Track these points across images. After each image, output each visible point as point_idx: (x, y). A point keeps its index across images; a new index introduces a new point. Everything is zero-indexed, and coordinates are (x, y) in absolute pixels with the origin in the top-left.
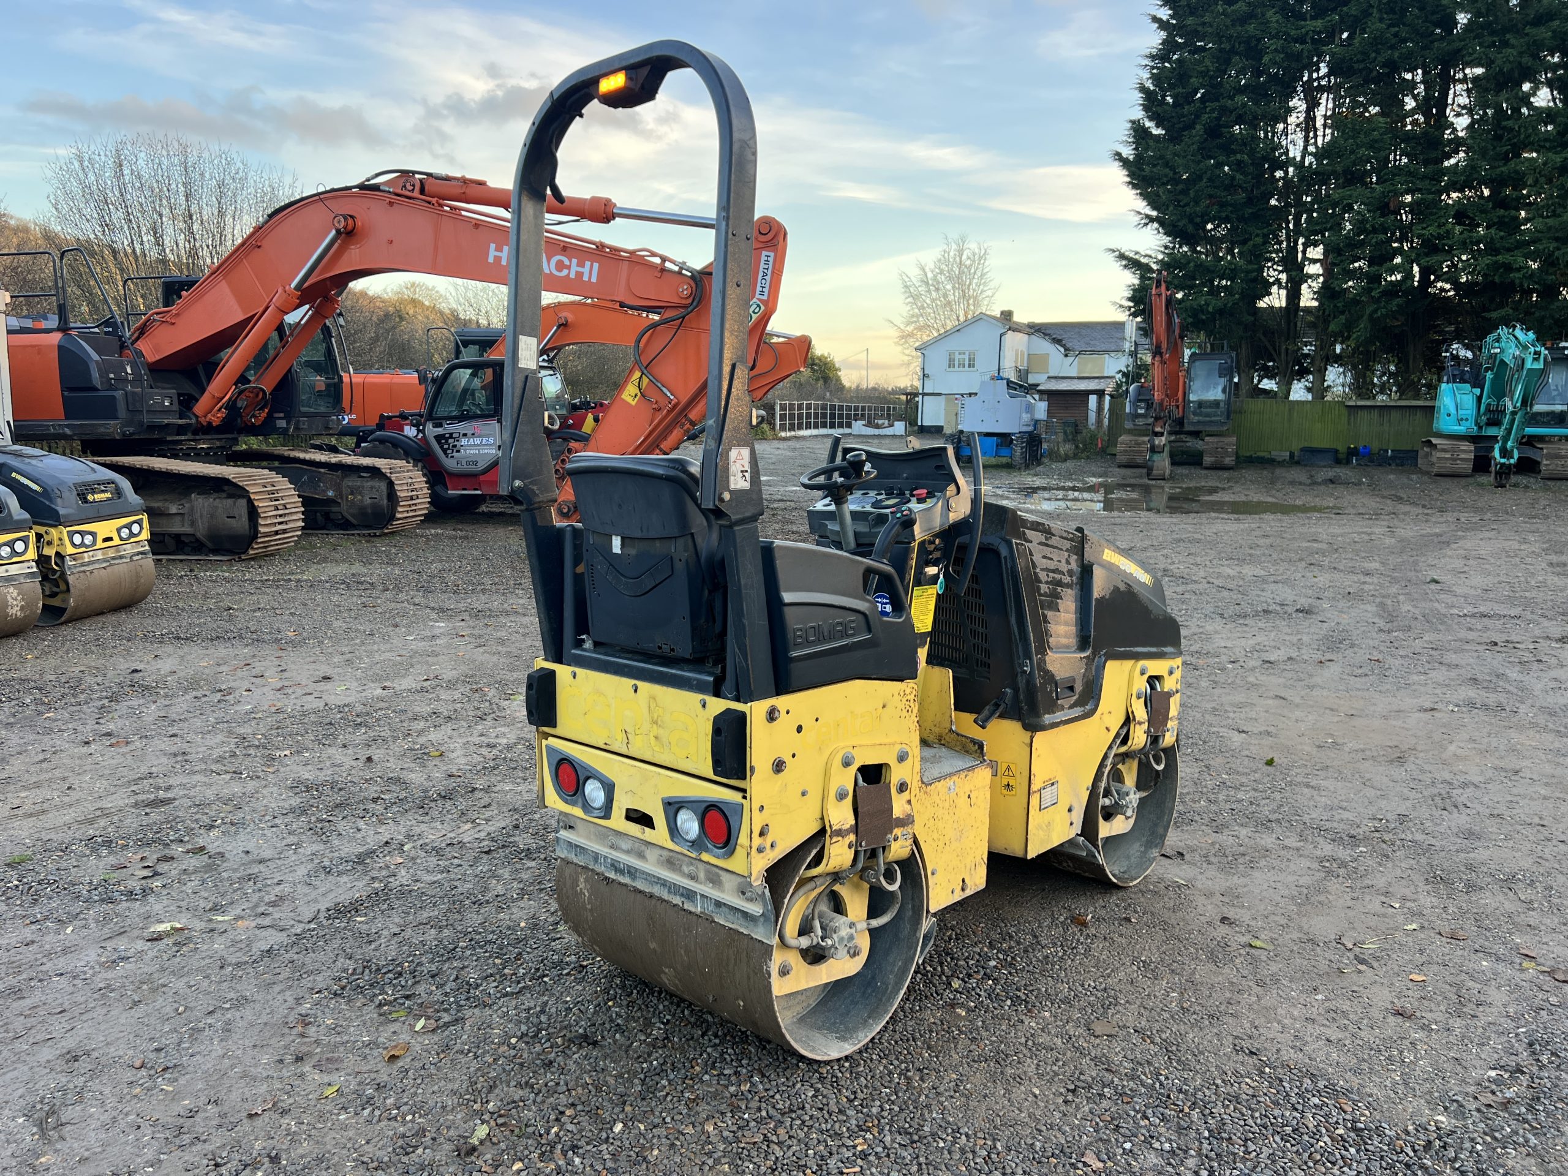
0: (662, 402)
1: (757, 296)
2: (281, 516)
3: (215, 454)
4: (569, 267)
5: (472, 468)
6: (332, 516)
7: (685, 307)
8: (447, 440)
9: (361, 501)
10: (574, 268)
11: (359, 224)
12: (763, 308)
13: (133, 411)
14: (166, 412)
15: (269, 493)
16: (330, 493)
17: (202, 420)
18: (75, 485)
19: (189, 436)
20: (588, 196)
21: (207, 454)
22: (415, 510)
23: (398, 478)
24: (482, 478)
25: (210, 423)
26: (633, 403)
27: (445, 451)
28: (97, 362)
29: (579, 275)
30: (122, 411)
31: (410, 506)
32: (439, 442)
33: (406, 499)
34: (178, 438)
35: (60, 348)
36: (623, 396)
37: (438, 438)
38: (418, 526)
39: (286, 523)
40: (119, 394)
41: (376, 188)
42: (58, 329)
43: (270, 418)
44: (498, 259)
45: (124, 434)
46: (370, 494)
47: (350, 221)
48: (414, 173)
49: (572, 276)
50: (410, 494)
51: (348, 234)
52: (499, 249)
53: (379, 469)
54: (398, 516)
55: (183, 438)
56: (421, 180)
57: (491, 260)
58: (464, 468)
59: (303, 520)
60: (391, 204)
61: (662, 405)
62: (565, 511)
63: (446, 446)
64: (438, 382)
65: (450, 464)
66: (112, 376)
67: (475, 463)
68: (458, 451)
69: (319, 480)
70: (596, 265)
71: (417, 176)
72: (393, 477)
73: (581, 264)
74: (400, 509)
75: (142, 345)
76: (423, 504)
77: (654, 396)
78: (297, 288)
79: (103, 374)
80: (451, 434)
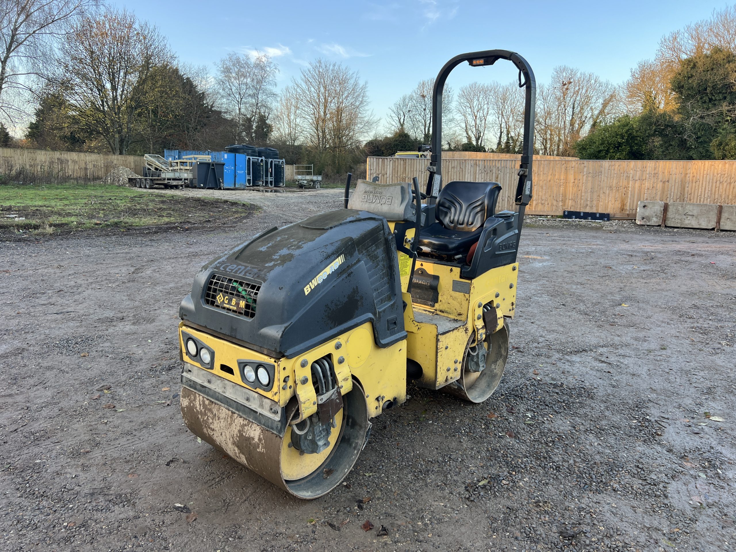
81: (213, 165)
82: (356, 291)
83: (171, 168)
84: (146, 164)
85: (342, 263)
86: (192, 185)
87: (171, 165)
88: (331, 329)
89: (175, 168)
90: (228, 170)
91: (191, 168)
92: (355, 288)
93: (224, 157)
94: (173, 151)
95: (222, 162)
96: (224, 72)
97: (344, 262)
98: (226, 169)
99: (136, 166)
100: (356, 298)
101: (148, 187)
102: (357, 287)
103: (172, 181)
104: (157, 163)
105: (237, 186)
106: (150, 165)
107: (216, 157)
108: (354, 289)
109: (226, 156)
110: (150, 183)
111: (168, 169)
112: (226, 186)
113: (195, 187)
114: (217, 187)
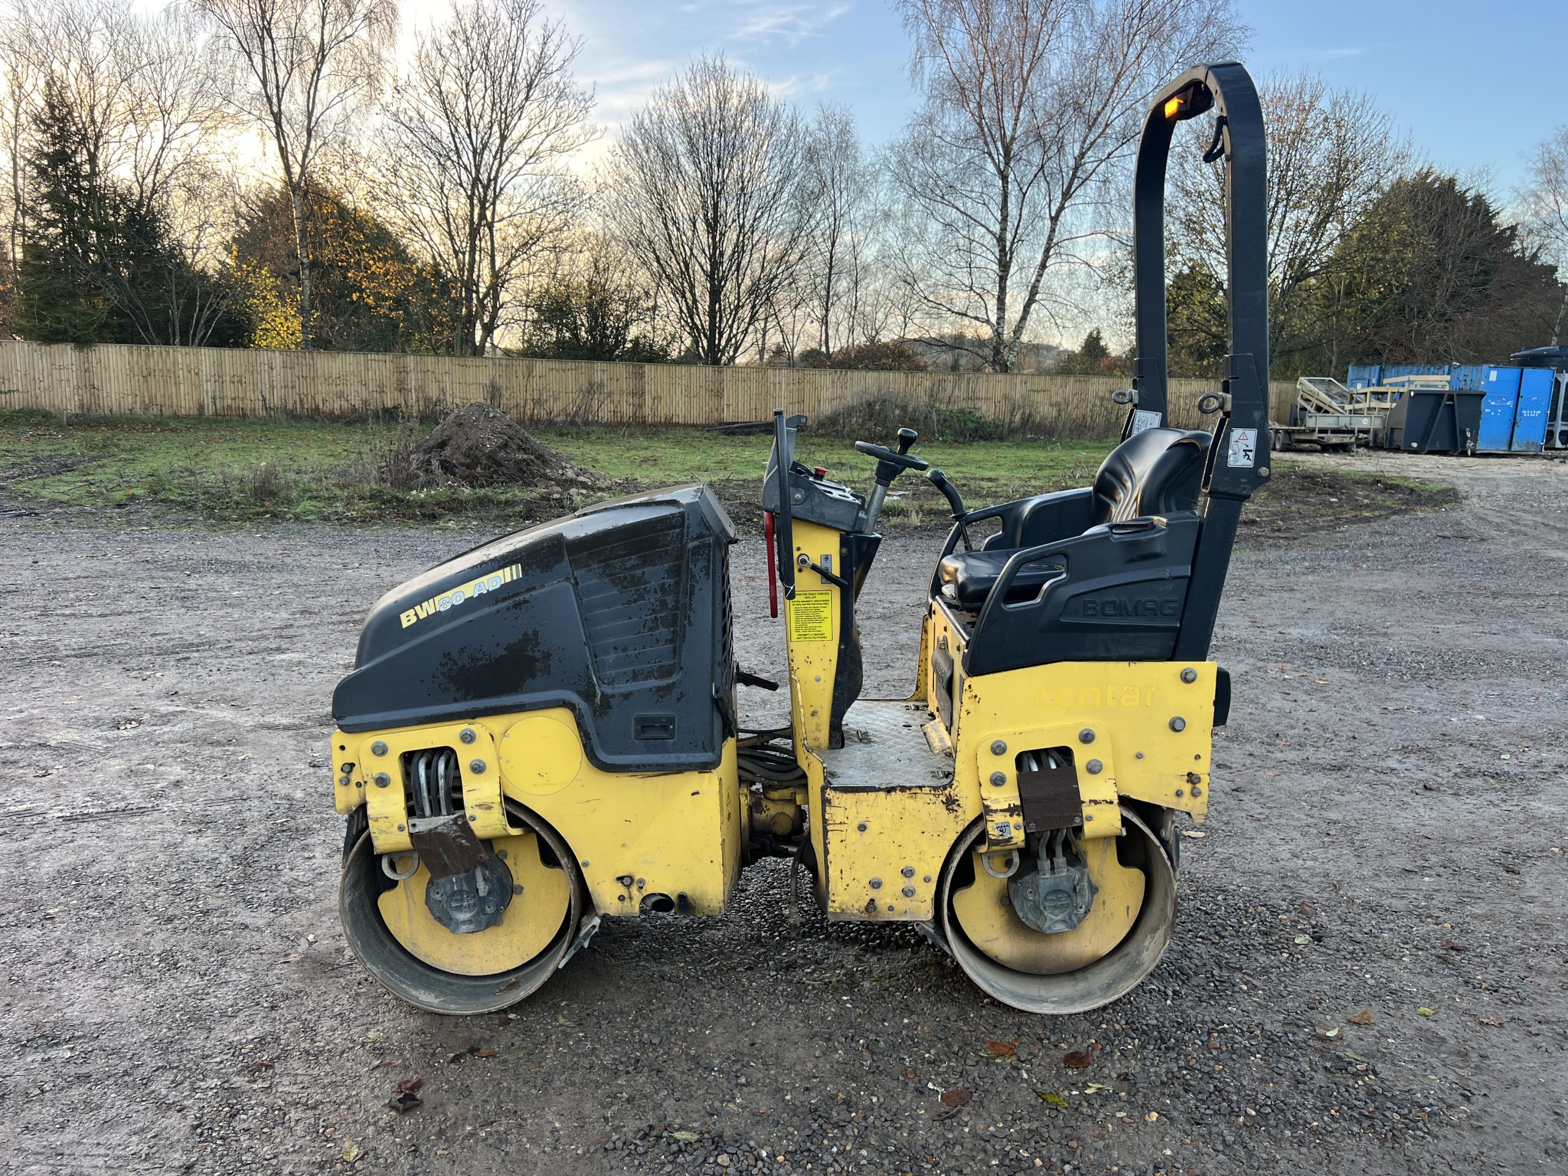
81: (1451, 397)
82: (531, 639)
83: (1348, 407)
84: (1299, 399)
85: (513, 581)
86: (1391, 444)
87: (1352, 398)
88: (456, 700)
89: (1357, 406)
90: (1493, 410)
91: (1394, 405)
92: (530, 632)
93: (1488, 377)
94: (1367, 370)
95: (1481, 389)
96: (1544, 171)
97: (519, 580)
98: (1490, 406)
99: (1280, 403)
100: (530, 653)
101: (1278, 447)
102: (535, 633)
103: (1329, 434)
104: (1323, 396)
105: (1515, 447)
106: (1307, 400)
107: (1468, 379)
108: (525, 634)
109: (1493, 375)
110: (1284, 438)
111: (1343, 408)
112: (1481, 447)
113: (1397, 450)
114: (1456, 449)
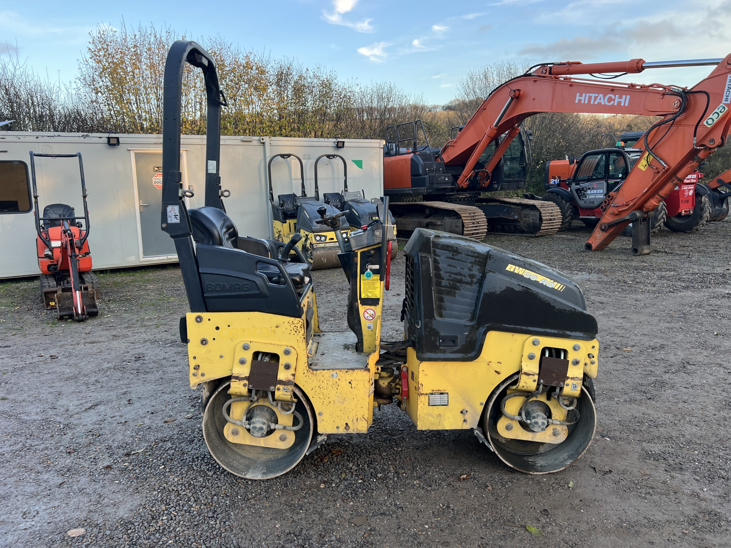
0: (660, 168)
1: (723, 102)
2: (475, 227)
3: (468, 200)
4: (614, 100)
5: (591, 205)
6: (517, 227)
7: (676, 113)
8: (581, 191)
9: (528, 221)
10: (617, 100)
11: (522, 93)
12: (726, 108)
13: (432, 184)
14: (447, 183)
15: (471, 217)
16: (516, 217)
17: (460, 186)
18: (369, 214)
19: (455, 193)
20: (628, 60)
21: (464, 200)
22: (553, 226)
23: (544, 210)
24: (596, 210)
25: (462, 187)
26: (644, 170)
27: (579, 197)
28: (422, 165)
29: (619, 103)
30: (427, 184)
31: (549, 223)
32: (577, 193)
33: (547, 220)
34: (450, 193)
35: (412, 160)
36: (639, 166)
37: (577, 190)
38: (556, 234)
39: (478, 230)
40: (427, 176)
41: (530, 75)
42: (412, 152)
43: (491, 183)
44: (580, 100)
45: (427, 192)
46: (531, 217)
47: (517, 92)
48: (548, 64)
49: (616, 104)
50: (550, 218)
51: (517, 98)
52: (581, 96)
53: (535, 206)
54: (542, 228)
55: (452, 193)
56: (550, 67)
57: (577, 102)
58: (588, 205)
59: (487, 229)
60: (535, 81)
61: (660, 170)
62: (603, 228)
63: (580, 194)
64: (579, 163)
65: (581, 203)
66: (427, 169)
67: (593, 203)
68: (586, 197)
69: (512, 211)
70: (628, 97)
71: (549, 66)
72: (541, 210)
73: (620, 98)
74: (543, 225)
75: (444, 156)
76: (558, 222)
77: (656, 165)
78: (496, 126)
79: (424, 169)
80: (583, 188)
